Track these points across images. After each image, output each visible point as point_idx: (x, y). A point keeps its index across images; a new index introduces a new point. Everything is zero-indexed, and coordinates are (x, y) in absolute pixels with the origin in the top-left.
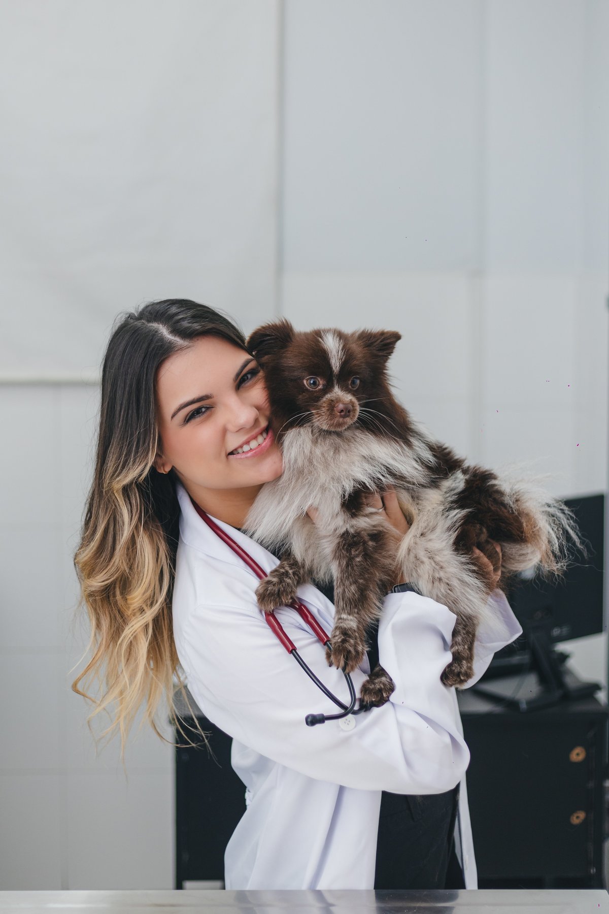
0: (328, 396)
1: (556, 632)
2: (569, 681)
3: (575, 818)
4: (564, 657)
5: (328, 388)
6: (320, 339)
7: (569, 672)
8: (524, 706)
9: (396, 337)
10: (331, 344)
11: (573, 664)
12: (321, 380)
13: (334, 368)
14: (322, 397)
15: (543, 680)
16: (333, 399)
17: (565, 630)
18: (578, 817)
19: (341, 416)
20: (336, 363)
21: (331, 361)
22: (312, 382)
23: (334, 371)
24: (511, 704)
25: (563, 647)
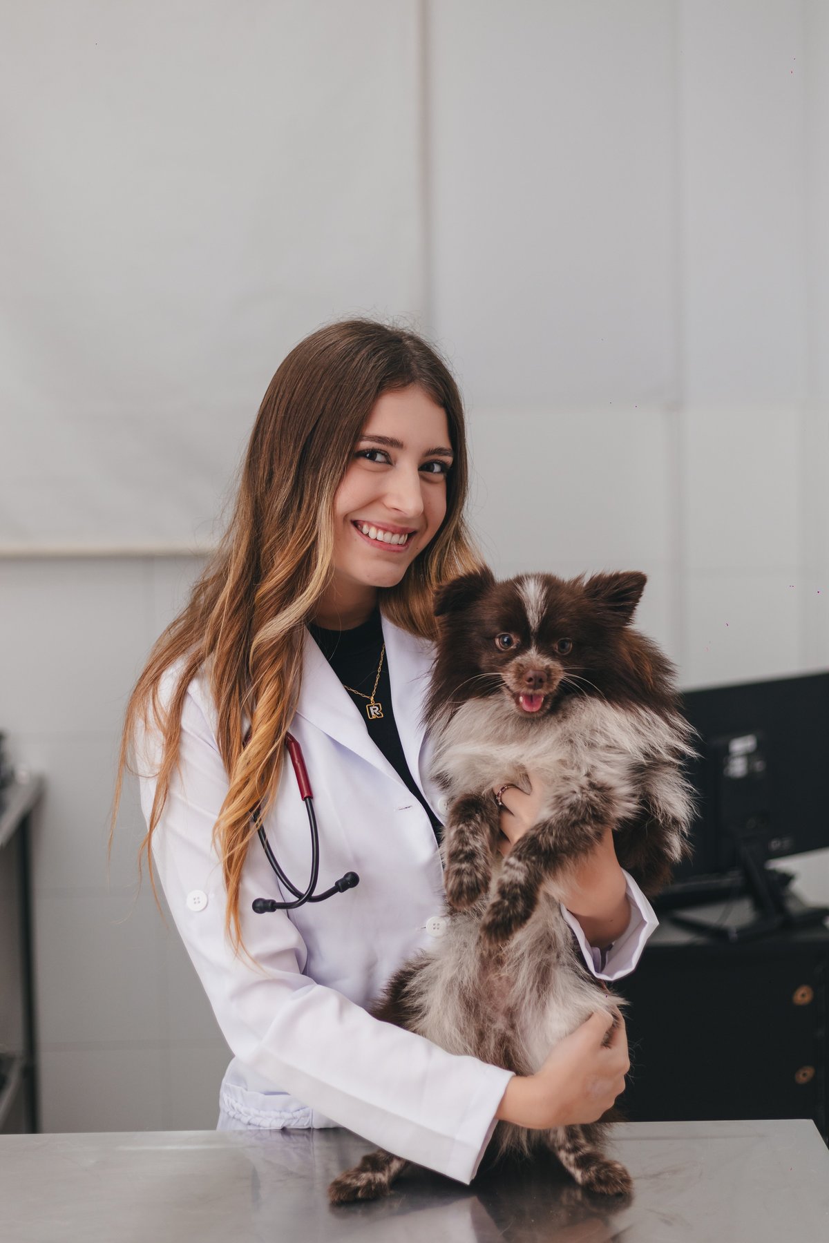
0: (519, 659)
1: (775, 845)
2: (792, 907)
3: (801, 1076)
4: (787, 879)
5: (523, 648)
6: (519, 587)
7: (794, 897)
8: (734, 935)
9: (638, 581)
10: (533, 594)
11: (798, 887)
12: (515, 637)
13: (531, 623)
14: (512, 660)
15: (758, 905)
16: (523, 663)
17: (787, 843)
18: (804, 1075)
19: (529, 687)
20: (533, 618)
21: (528, 613)
22: (505, 640)
23: (531, 627)
24: (719, 934)
25: (783, 865)
